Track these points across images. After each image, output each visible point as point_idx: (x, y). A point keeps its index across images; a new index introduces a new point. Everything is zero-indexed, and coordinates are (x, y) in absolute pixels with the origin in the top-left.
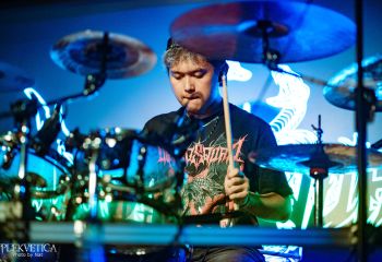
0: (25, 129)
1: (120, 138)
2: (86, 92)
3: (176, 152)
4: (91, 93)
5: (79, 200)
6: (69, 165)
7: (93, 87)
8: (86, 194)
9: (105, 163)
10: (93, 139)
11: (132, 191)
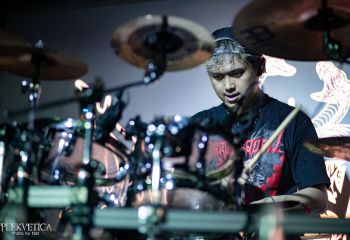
0: (89, 115)
1: (181, 126)
2: (147, 80)
3: (236, 141)
4: (152, 81)
5: (140, 187)
6: (128, 152)
7: (153, 75)
8: (148, 181)
9: (167, 150)
10: (157, 126)
11: (193, 178)
